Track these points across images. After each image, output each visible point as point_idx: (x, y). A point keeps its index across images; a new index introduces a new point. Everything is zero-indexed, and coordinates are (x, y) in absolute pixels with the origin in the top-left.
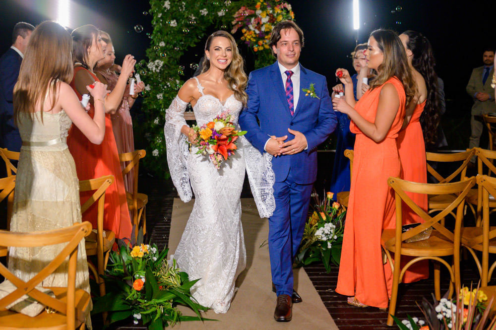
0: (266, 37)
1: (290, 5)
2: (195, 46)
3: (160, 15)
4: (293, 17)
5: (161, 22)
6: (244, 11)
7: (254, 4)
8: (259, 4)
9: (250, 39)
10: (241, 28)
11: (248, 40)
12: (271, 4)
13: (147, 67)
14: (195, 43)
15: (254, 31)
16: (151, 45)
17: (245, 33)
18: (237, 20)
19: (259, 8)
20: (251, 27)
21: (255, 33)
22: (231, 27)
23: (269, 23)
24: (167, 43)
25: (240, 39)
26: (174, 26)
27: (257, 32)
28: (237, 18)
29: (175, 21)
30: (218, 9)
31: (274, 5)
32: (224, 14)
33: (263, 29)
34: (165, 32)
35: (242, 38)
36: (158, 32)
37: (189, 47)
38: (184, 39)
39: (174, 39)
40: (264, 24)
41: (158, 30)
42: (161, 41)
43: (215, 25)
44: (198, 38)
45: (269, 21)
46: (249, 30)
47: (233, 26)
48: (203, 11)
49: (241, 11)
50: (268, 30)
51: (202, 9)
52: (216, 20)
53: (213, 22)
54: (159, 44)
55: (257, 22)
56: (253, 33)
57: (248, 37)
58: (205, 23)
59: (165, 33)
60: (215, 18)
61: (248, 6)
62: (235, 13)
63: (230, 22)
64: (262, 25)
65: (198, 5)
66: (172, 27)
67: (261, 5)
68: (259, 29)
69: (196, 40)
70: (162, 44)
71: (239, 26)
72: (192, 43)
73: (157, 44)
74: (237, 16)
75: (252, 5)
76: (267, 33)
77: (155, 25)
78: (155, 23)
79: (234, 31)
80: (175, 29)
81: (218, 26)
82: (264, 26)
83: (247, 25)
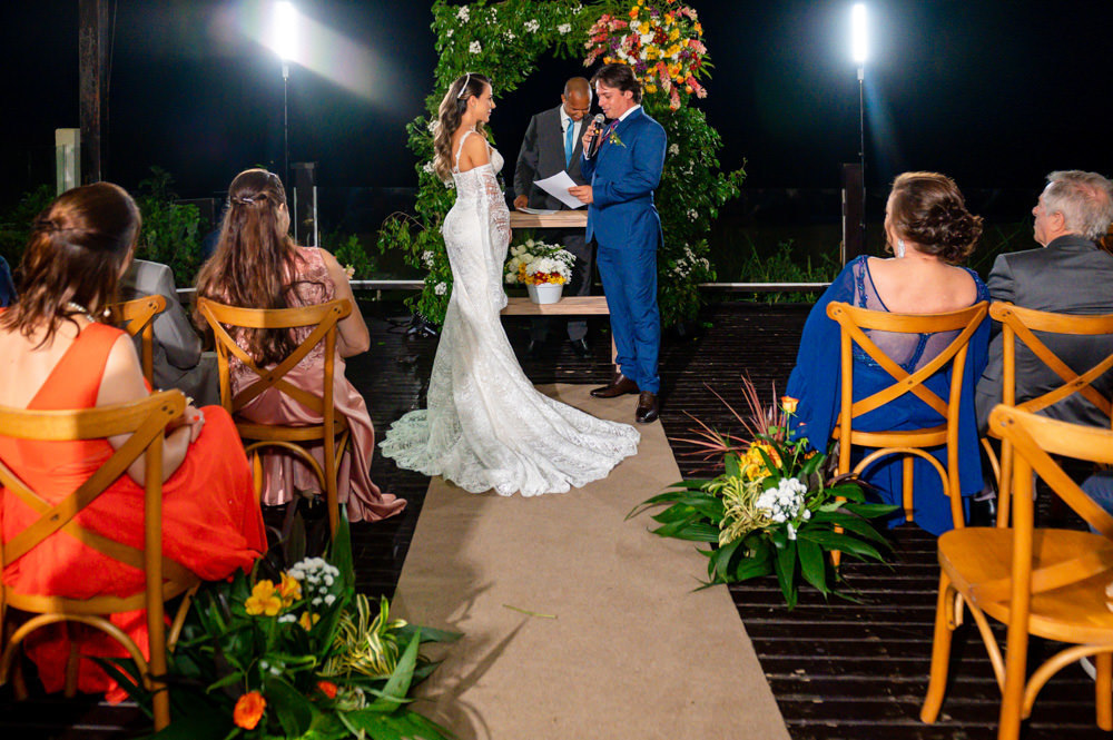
0: (649, 71)
1: (694, 11)
2: (515, 88)
3: (450, 33)
4: (701, 34)
5: (453, 46)
6: (607, 23)
7: (627, 9)
8: (635, 9)
10: (603, 55)
12: (657, 7)
13: (428, 130)
14: (516, 84)
16: (435, 88)
18: (594, 40)
19: (636, 17)
20: (621, 52)
22: (584, 55)
23: (654, 44)
26: (476, 52)
28: (594, 35)
29: (477, 42)
30: (560, 20)
31: (664, 10)
32: (569, 30)
33: (644, 56)
34: (459, 63)
36: (447, 63)
37: (504, 92)
40: (645, 44)
41: (447, 59)
43: (553, 50)
44: (521, 74)
45: (654, 41)
47: (587, 51)
48: (530, 25)
49: (601, 23)
50: (653, 57)
51: (529, 21)
52: (555, 42)
53: (550, 44)
55: (631, 42)
58: (535, 47)
59: (460, 65)
60: (553, 36)
61: (615, 14)
62: (590, 27)
63: (581, 45)
64: (642, 48)
65: (520, 13)
66: (473, 54)
67: (639, 12)
68: (636, 56)
69: (517, 78)
71: (600, 52)
72: (511, 83)
74: (595, 32)
75: (623, 13)
76: (651, 63)
77: (441, 52)
78: (441, 48)
79: (588, 62)
80: (479, 59)
81: (560, 52)
82: (645, 49)
83: (613, 50)
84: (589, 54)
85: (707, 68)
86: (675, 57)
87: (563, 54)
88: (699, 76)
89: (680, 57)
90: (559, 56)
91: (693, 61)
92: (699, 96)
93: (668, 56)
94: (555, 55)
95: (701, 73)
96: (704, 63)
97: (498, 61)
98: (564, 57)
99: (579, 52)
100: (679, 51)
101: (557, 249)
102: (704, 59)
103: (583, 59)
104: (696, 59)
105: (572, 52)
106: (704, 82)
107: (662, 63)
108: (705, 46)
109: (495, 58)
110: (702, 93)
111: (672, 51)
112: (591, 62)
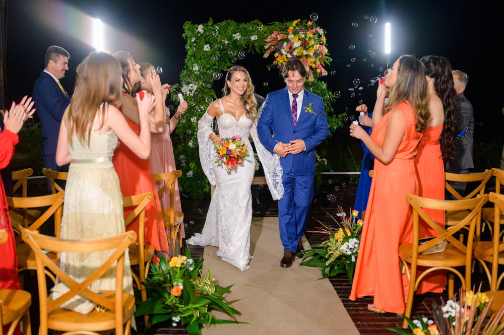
1: (322, 30)
3: (193, 40)
4: (325, 42)
5: (195, 47)
6: (276, 35)
7: (287, 28)
8: (291, 28)
9: (282, 64)
10: (274, 52)
11: (280, 64)
12: (303, 28)
13: (182, 91)
15: (286, 55)
16: (184, 69)
17: (278, 57)
18: (269, 44)
19: (292, 32)
20: (283, 51)
21: (287, 58)
22: (264, 52)
23: (301, 48)
24: (201, 67)
25: (272, 63)
26: (208, 50)
27: (289, 56)
28: (270, 42)
29: (208, 45)
30: (252, 33)
31: (306, 29)
32: (257, 39)
33: (295, 53)
34: (198, 55)
35: (274, 62)
36: (192, 56)
38: (217, 64)
39: (207, 63)
40: (296, 48)
41: (192, 54)
43: (248, 49)
44: (231, 62)
45: (301, 46)
46: (281, 54)
47: (265, 50)
48: (236, 36)
49: (273, 35)
50: (300, 54)
51: (235, 34)
52: (249, 45)
53: (246, 46)
54: (192, 68)
55: (289, 47)
56: (285, 57)
57: (281, 61)
58: (238, 47)
59: (199, 57)
60: (247, 42)
61: (281, 30)
62: (267, 38)
63: (263, 46)
64: (294, 49)
65: (231, 29)
66: (206, 51)
67: (293, 30)
68: (291, 53)
69: (229, 64)
70: (196, 68)
71: (272, 50)
72: (226, 67)
73: (191, 69)
74: (270, 40)
75: (285, 30)
77: (189, 49)
78: (189, 47)
79: (266, 56)
80: (209, 54)
81: (251, 50)
82: (296, 50)
83: (279, 50)
84: (266, 51)
85: (328, 60)
86: (311, 54)
87: (253, 51)
88: (323, 64)
89: (314, 54)
90: (251, 52)
91: (320, 56)
92: (324, 75)
93: (308, 54)
95: (325, 62)
96: (326, 57)
97: (219, 55)
98: (253, 53)
99: (261, 50)
100: (313, 51)
102: (326, 55)
103: (263, 54)
104: (322, 55)
105: (257, 50)
106: (326, 67)
107: (305, 57)
108: (327, 48)
110: (325, 73)
111: (310, 51)
112: (268, 55)
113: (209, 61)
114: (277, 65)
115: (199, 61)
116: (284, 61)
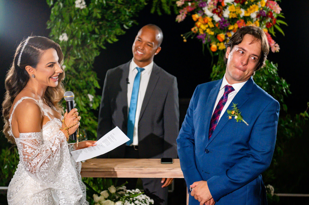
0: (231, 28)
2: (116, 40)
5: (62, 2)
9: (204, 31)
10: (193, 12)
11: (201, 32)
14: (118, 37)
15: (212, 17)
17: (198, 20)
20: (208, 12)
21: (213, 21)
22: (177, 13)
23: (236, 4)
24: (72, 36)
25: (190, 30)
26: (82, 7)
27: (217, 19)
33: (227, 14)
35: (193, 29)
36: (57, 17)
37: (106, 43)
38: (97, 30)
39: (80, 29)
40: (228, 4)
41: (57, 13)
42: (63, 32)
43: (150, 7)
45: (236, 1)
46: (204, 15)
47: (179, 8)
50: (234, 16)
53: (147, 1)
54: (59, 37)
55: (216, 2)
56: (210, 20)
57: (203, 27)
64: (226, 7)
66: (79, 10)
68: (220, 14)
69: (118, 31)
70: (64, 38)
71: (190, 9)
72: (112, 36)
73: (57, 38)
76: (233, 21)
77: (53, 6)
78: (52, 3)
79: (180, 18)
80: (83, 13)
81: (156, 9)
82: (228, 8)
83: (201, 8)
84: (181, 11)
85: (281, 26)
86: (254, 15)
87: (158, 10)
88: (273, 33)
89: (258, 16)
90: (156, 12)
91: (269, 20)
92: (273, 51)
93: (247, 15)
94: (152, 11)
95: (275, 30)
96: (279, 21)
97: (99, 16)
98: (160, 14)
99: (172, 9)
100: (257, 11)
101: (136, 194)
102: (278, 18)
103: (176, 16)
104: (272, 17)
105: (167, 9)
107: (242, 21)
108: (280, 6)
109: (97, 13)
110: (276, 48)
111: (251, 10)
112: (183, 18)
113: (83, 26)
114: (197, 34)
115: (68, 26)
116: (209, 27)
